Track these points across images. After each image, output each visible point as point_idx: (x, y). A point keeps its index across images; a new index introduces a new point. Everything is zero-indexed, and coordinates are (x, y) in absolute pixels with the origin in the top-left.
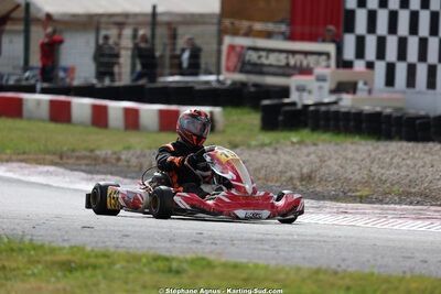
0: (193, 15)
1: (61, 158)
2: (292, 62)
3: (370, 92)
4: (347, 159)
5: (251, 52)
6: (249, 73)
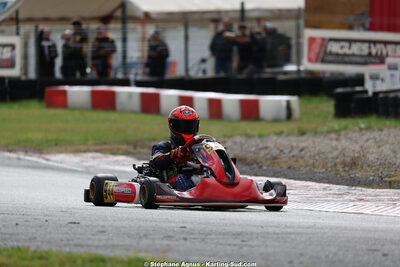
0: (280, 11)
1: (135, 147)
2: (374, 52)
5: (332, 43)
6: (330, 62)
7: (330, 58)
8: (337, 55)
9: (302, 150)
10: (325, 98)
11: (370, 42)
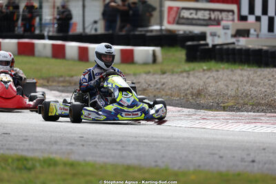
1: (48, 82)
2: (213, 17)
3: (258, 36)
4: (232, 80)
5: (184, 11)
6: (183, 24)
7: (183, 21)
8: (188, 19)
9: (163, 85)
10: (179, 49)
11: (210, 10)
